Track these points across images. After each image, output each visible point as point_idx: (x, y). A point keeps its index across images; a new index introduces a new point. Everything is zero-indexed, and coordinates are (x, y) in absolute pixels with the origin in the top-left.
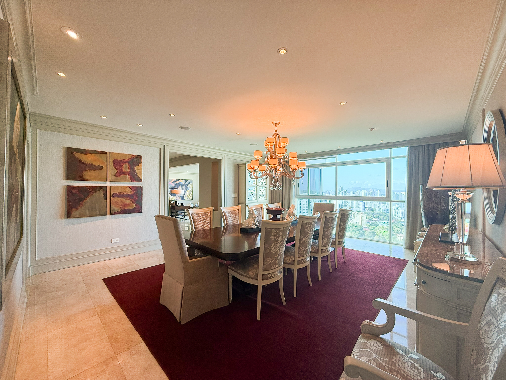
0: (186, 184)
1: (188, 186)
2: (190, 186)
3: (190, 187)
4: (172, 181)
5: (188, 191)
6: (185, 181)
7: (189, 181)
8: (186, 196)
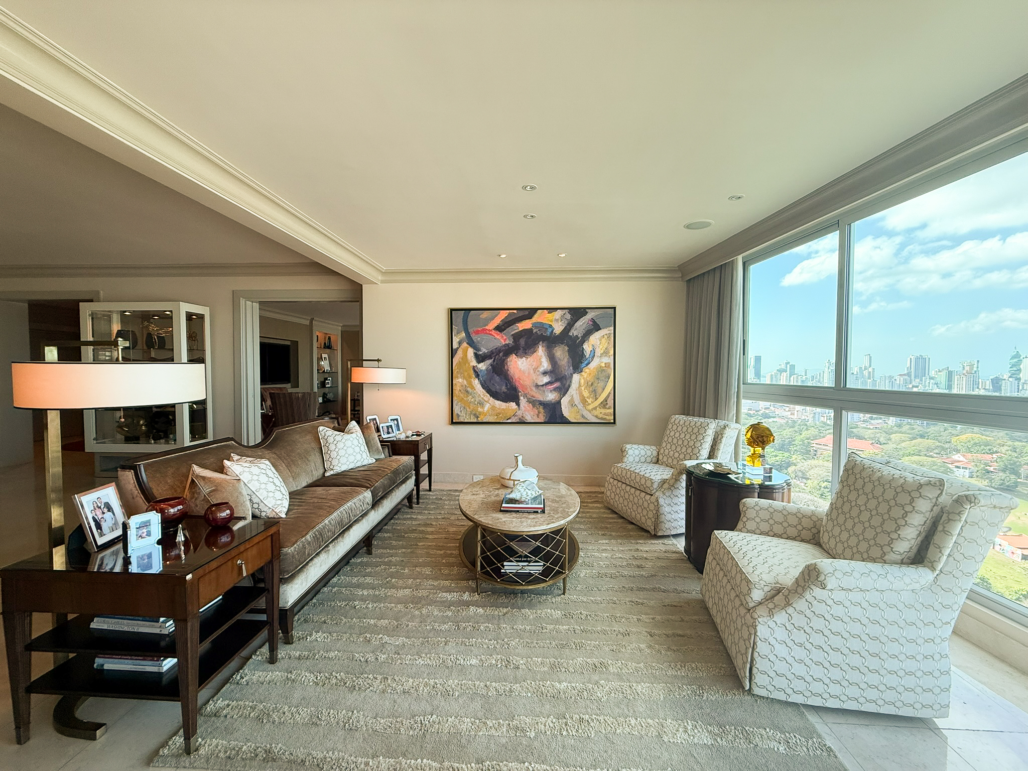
0: (574, 332)
1: (587, 348)
2: (596, 342)
3: (599, 352)
4: (497, 321)
5: (586, 370)
6: (568, 316)
7: (591, 315)
8: (577, 400)
